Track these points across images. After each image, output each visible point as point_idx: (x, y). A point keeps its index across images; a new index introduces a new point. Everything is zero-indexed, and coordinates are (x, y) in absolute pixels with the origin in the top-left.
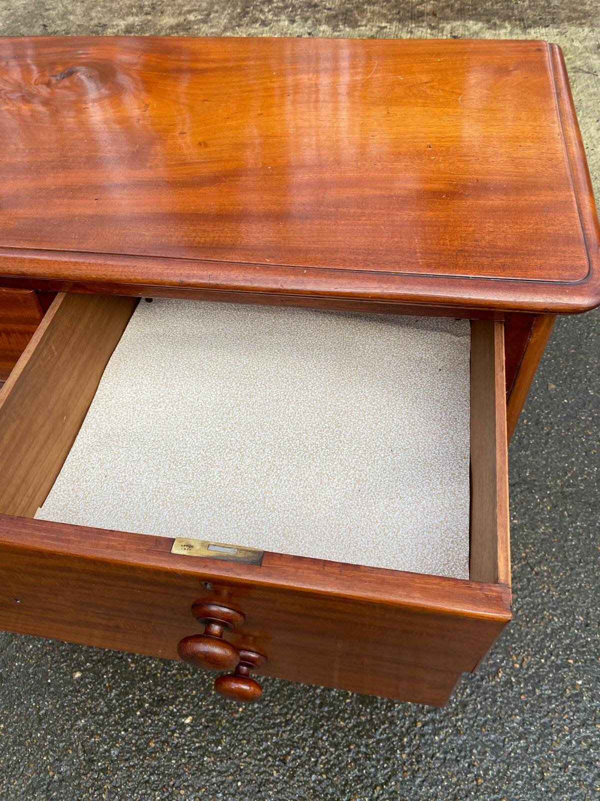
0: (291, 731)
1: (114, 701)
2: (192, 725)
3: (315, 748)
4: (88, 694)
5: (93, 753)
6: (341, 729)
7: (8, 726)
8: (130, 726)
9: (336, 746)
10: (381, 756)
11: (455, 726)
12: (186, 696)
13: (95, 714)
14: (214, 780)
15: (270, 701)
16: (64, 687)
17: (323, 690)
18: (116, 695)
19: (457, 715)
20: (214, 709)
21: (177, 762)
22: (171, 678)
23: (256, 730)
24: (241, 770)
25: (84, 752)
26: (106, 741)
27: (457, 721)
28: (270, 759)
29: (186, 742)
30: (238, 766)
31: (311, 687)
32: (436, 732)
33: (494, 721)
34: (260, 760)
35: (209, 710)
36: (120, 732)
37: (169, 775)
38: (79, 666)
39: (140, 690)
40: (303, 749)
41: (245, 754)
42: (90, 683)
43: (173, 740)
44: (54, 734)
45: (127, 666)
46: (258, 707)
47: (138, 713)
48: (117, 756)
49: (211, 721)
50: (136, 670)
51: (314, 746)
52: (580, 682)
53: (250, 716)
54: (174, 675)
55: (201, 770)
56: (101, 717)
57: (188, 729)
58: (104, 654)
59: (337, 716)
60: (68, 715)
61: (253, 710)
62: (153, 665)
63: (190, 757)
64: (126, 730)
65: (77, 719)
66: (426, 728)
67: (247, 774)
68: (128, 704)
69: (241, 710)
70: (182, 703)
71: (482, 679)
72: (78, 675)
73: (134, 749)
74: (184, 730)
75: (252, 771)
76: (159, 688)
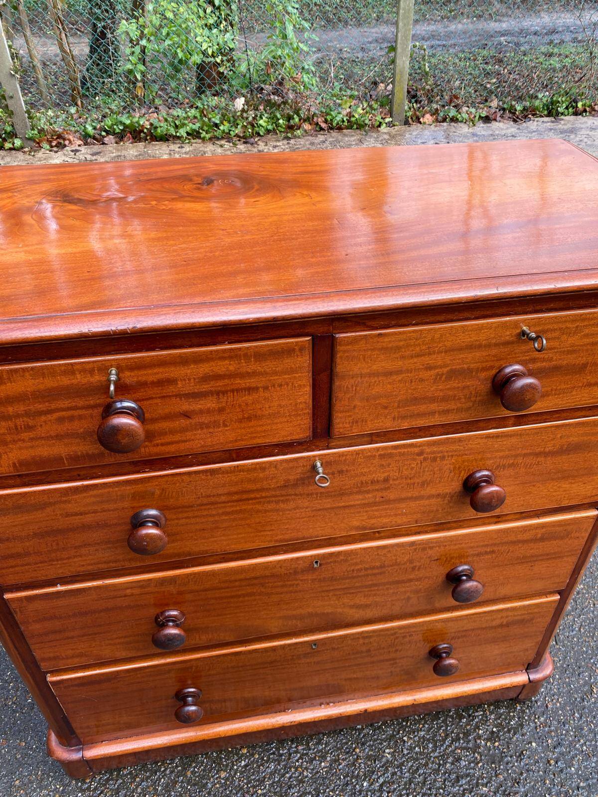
11: (582, 751)
17: (452, 763)
19: (579, 741)
27: (582, 746)
31: (439, 765)
32: (570, 765)
59: (477, 785)
66: (559, 763)
71: (583, 700)
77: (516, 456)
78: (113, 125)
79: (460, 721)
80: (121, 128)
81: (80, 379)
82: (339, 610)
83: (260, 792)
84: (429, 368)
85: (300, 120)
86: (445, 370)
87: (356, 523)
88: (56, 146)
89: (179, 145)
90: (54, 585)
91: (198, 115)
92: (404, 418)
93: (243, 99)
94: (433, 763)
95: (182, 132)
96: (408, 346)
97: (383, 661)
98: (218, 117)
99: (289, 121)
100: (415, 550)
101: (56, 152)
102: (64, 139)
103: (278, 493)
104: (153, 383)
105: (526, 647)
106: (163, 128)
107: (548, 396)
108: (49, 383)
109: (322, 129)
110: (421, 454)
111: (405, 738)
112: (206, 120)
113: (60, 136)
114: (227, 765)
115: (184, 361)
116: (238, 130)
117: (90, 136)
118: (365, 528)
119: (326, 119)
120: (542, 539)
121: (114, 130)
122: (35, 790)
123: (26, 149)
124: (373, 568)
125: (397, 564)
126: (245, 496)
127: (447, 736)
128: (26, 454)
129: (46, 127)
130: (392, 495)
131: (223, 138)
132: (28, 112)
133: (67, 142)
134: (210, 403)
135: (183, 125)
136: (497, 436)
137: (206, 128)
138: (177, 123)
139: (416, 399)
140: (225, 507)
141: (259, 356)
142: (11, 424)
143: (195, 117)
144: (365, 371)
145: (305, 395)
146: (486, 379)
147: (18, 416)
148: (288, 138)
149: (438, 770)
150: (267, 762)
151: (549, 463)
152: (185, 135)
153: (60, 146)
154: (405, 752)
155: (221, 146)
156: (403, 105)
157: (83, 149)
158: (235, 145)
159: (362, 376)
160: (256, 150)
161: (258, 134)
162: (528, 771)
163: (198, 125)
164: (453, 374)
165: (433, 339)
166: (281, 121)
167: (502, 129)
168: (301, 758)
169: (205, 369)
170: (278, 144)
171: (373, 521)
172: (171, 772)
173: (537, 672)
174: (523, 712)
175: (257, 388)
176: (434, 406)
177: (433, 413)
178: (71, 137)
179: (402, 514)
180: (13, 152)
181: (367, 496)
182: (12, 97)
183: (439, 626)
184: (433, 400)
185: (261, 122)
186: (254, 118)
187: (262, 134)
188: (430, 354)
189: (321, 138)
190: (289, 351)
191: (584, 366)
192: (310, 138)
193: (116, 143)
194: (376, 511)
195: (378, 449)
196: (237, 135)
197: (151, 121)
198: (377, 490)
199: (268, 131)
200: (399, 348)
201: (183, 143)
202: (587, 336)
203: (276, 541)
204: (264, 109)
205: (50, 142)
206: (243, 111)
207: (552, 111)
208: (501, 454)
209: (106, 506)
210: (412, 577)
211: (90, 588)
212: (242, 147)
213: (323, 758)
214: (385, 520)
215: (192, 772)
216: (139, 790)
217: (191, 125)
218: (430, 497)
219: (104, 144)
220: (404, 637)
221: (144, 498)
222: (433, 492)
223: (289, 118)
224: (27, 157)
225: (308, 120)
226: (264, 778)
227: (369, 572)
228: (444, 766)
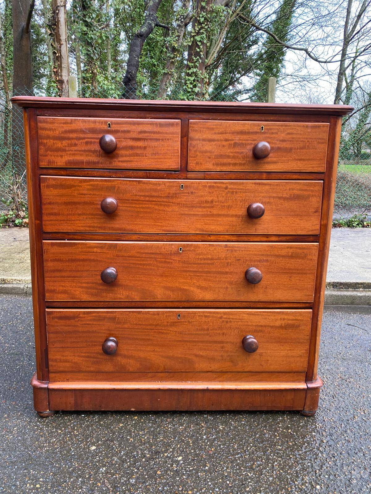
0: (249, 454)
1: (124, 457)
2: (184, 460)
3: (269, 460)
4: (104, 456)
5: (116, 483)
6: (280, 450)
7: (46, 479)
8: (140, 466)
9: (281, 457)
10: (311, 457)
12: (174, 448)
13: (113, 464)
14: (210, 483)
15: (230, 444)
16: (85, 455)
17: (260, 435)
18: (124, 454)
20: (195, 451)
21: (180, 478)
22: (160, 442)
23: (227, 457)
24: (226, 476)
25: (110, 483)
26: (124, 476)
28: (242, 468)
29: (182, 468)
30: (223, 474)
31: (252, 435)
32: (337, 444)
34: (236, 470)
35: (192, 452)
36: (134, 470)
37: (177, 485)
38: (93, 444)
39: (141, 450)
40: (261, 461)
41: (225, 468)
42: (104, 451)
43: (173, 468)
44: (83, 477)
45: (128, 440)
46: (223, 447)
47: (144, 460)
48: (136, 482)
49: (196, 457)
50: (135, 441)
51: (268, 459)
53: (220, 451)
54: (162, 440)
55: (198, 480)
56: (117, 465)
57: (181, 462)
58: (110, 437)
59: (275, 445)
60: (91, 467)
62: (146, 438)
63: (189, 475)
64: (138, 469)
65: (99, 468)
67: (231, 477)
68: (135, 457)
69: (213, 449)
70: (173, 452)
71: (348, 420)
72: (94, 448)
73: (146, 477)
74: (179, 463)
75: (233, 475)
76: (154, 447)
77: (270, 197)
79: (268, 420)
81: (97, 126)
82: (192, 289)
83: (141, 433)
84: (226, 140)
86: (233, 142)
87: (199, 226)
90: (65, 240)
92: (217, 164)
94: (248, 434)
96: (217, 128)
97: (216, 342)
100: (228, 250)
103: (165, 200)
104: (122, 131)
105: (300, 354)
107: (278, 163)
108: (87, 126)
110: (226, 188)
111: (233, 423)
114: (124, 422)
115: (134, 124)
118: (203, 231)
120: (291, 257)
124: (208, 259)
125: (219, 259)
126: (151, 199)
127: (258, 425)
128: (71, 158)
130: (215, 212)
134: (141, 144)
136: (259, 184)
139: (221, 155)
140: (142, 204)
142: (70, 142)
144: (201, 138)
146: (250, 150)
147: (73, 139)
149: (251, 437)
150: (148, 423)
151: (286, 204)
154: (232, 428)
159: (199, 140)
162: (308, 443)
164: (236, 145)
165: (226, 126)
168: (168, 424)
169: (140, 128)
171: (207, 227)
173: (312, 382)
174: (308, 421)
175: (159, 140)
176: (229, 160)
177: (229, 164)
179: (221, 225)
181: (205, 210)
183: (246, 316)
184: (228, 157)
188: (226, 133)
190: (172, 125)
191: (291, 149)
194: (209, 220)
195: (208, 183)
198: (208, 207)
200: (213, 129)
202: (289, 134)
203: (163, 230)
208: (263, 195)
209: (95, 192)
210: (227, 270)
211: (79, 243)
213: (182, 425)
214: (213, 227)
215: (104, 422)
216: (72, 425)
218: (232, 216)
220: (227, 322)
221: (110, 190)
222: (234, 213)
226: (145, 428)
227: (206, 261)
228: (255, 435)
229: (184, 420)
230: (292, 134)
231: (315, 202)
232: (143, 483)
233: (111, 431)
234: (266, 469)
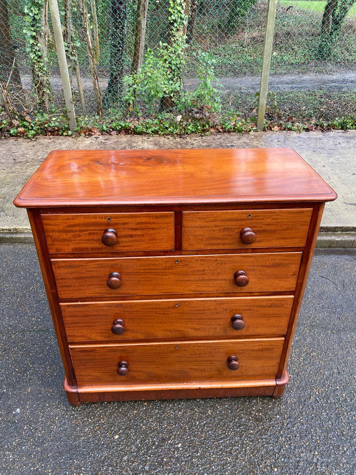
0: (230, 439)
1: (139, 445)
2: (183, 446)
4: (125, 444)
5: (136, 470)
6: (252, 434)
7: (86, 468)
8: (151, 454)
9: (252, 441)
10: (273, 441)
11: (301, 422)
12: (175, 435)
13: (132, 453)
14: (201, 469)
15: (216, 429)
16: (111, 444)
17: (238, 419)
18: (139, 442)
19: (300, 417)
20: (190, 438)
21: (180, 464)
22: (165, 429)
23: (213, 442)
24: (212, 461)
25: (131, 471)
26: (141, 463)
28: (224, 453)
29: (181, 455)
30: (210, 460)
31: (232, 419)
32: (294, 426)
33: (316, 416)
34: (220, 455)
35: (188, 439)
36: (147, 458)
37: (178, 471)
38: (116, 433)
39: (151, 437)
40: (238, 446)
41: (212, 454)
42: (124, 439)
43: (175, 455)
44: (112, 466)
45: (141, 428)
47: (154, 448)
48: (149, 469)
49: (191, 443)
50: (146, 429)
51: (243, 444)
52: (344, 395)
53: (209, 437)
54: (166, 427)
55: (193, 466)
56: (135, 453)
57: (181, 449)
58: (128, 425)
59: (249, 429)
60: (117, 456)
61: (209, 434)
62: (154, 425)
63: (186, 461)
64: (150, 456)
65: (123, 456)
66: (289, 425)
67: (216, 462)
68: (147, 445)
69: (203, 435)
70: (174, 439)
71: (305, 401)
72: (117, 437)
73: (156, 464)
74: (179, 450)
75: (217, 460)
76: (160, 434)
77: (254, 266)
78: (116, 126)
79: (245, 403)
80: (120, 127)
81: (98, 220)
82: (187, 330)
83: (150, 420)
84: (216, 226)
85: (209, 127)
86: (222, 228)
87: (192, 288)
88: (88, 135)
89: (147, 137)
90: (78, 302)
91: (158, 123)
92: (208, 245)
93: (181, 116)
94: (230, 418)
95: (149, 131)
96: (208, 217)
97: (206, 361)
98: (168, 124)
99: (203, 127)
100: (217, 304)
101: (88, 138)
102: (92, 132)
103: (162, 271)
104: (121, 223)
105: (272, 365)
106: (140, 128)
107: (263, 241)
108: (88, 221)
109: (220, 132)
110: (216, 261)
111: (218, 407)
112: (162, 125)
113: (90, 130)
114: (137, 408)
115: (132, 217)
116: (177, 131)
117: (104, 131)
118: (196, 291)
119: (222, 127)
120: (271, 306)
121: (117, 128)
122: (54, 409)
123: (73, 136)
124: (200, 310)
125: (209, 310)
126: (150, 271)
127: (238, 408)
128: (77, 246)
129: (84, 126)
130: (206, 277)
131: (169, 135)
132: (77, 119)
133: (93, 133)
134: (139, 232)
135: (150, 127)
136: (245, 256)
137: (161, 129)
138: (148, 126)
139: (212, 238)
140: (143, 275)
141: (157, 217)
142: (74, 234)
143: (156, 124)
144: (193, 225)
145: (172, 232)
146: (238, 233)
147: (76, 231)
148: (202, 136)
149: (232, 421)
150: (155, 409)
151: (268, 270)
152: (151, 132)
153: (90, 135)
154: (218, 412)
155: (168, 139)
156: (263, 121)
157: (101, 137)
158: (175, 138)
159: (192, 227)
160: (185, 141)
161: (187, 133)
162: (273, 426)
163: (158, 128)
164: (225, 229)
165: (217, 216)
166: (199, 127)
167: (315, 135)
168: (170, 409)
169: (138, 220)
170: (197, 139)
171: (199, 288)
172: (113, 408)
173: (280, 381)
174: (275, 403)
175: (155, 229)
176: (219, 241)
177: (219, 244)
178: (95, 131)
179: (211, 286)
180: (67, 137)
181: (196, 276)
182: (70, 112)
183: (231, 345)
184: (219, 239)
185: (189, 127)
186: (186, 126)
187: (189, 133)
188: (216, 221)
189: (219, 136)
190: (167, 216)
191: (275, 231)
192: (213, 136)
193: (117, 135)
194: (200, 283)
195: (200, 257)
196: (176, 134)
197: (135, 125)
198: (200, 274)
199: (193, 132)
200: (205, 218)
201: (149, 136)
202: (274, 219)
203: (161, 293)
204: (191, 121)
205: (85, 133)
206: (181, 121)
207: (343, 127)
208: (248, 264)
209: (101, 269)
210: (216, 317)
211: (90, 304)
212: (178, 139)
213: (180, 411)
214: (204, 289)
215: (122, 409)
216: (98, 413)
217: (154, 127)
218: (221, 280)
219: (111, 135)
220: (215, 349)
221: (114, 267)
222: (223, 278)
223: (204, 126)
224: (74, 139)
225: (214, 127)
226: (153, 415)
227: (198, 312)
228: (234, 420)
229: (182, 405)
230: (277, 219)
231: (295, 268)
232: (154, 470)
233: (128, 418)
234: (240, 453)
